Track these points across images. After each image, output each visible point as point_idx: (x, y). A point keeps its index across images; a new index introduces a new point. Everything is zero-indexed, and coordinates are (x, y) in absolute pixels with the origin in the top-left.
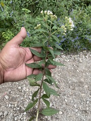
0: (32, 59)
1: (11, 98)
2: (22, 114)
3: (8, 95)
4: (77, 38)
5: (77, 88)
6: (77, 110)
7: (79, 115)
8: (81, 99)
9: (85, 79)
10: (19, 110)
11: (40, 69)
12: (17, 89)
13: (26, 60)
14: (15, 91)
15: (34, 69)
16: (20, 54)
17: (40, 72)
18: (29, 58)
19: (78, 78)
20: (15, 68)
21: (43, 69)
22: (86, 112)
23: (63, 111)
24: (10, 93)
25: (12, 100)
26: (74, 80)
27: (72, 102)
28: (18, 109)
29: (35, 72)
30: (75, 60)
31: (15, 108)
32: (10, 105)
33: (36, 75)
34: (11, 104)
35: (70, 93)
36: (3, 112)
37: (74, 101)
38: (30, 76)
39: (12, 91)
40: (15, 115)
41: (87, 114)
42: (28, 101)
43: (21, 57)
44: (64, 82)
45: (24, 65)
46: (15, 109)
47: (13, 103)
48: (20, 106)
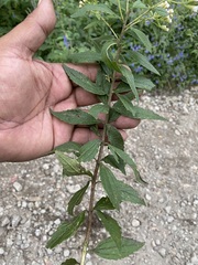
0: (72, 98)
1: (26, 188)
2: (51, 223)
3: (20, 182)
4: (180, 55)
5: (173, 172)
6: (171, 219)
7: (175, 228)
8: (182, 195)
9: (192, 151)
10: (45, 215)
11: (94, 127)
12: (40, 169)
13: (52, 100)
14: (35, 172)
15: (76, 127)
16: (36, 81)
17: (93, 135)
18: (62, 96)
19: (177, 149)
20: (21, 124)
21: (101, 128)
22: (192, 223)
23: (142, 219)
24: (24, 177)
25: (30, 192)
26: (168, 152)
27: (161, 200)
28: (43, 211)
29: (79, 136)
30: (171, 108)
31: (36, 209)
32: (25, 204)
33: (80, 145)
34: (28, 202)
35: (158, 181)
36: (11, 219)
37: (165, 198)
38: (63, 147)
39: (28, 173)
40: (36, 225)
41: (192, 227)
42: (63, 195)
43: (38, 90)
44: (145, 156)
45: (47, 115)
46: (35, 212)
47: (31, 199)
48: (47, 206)
